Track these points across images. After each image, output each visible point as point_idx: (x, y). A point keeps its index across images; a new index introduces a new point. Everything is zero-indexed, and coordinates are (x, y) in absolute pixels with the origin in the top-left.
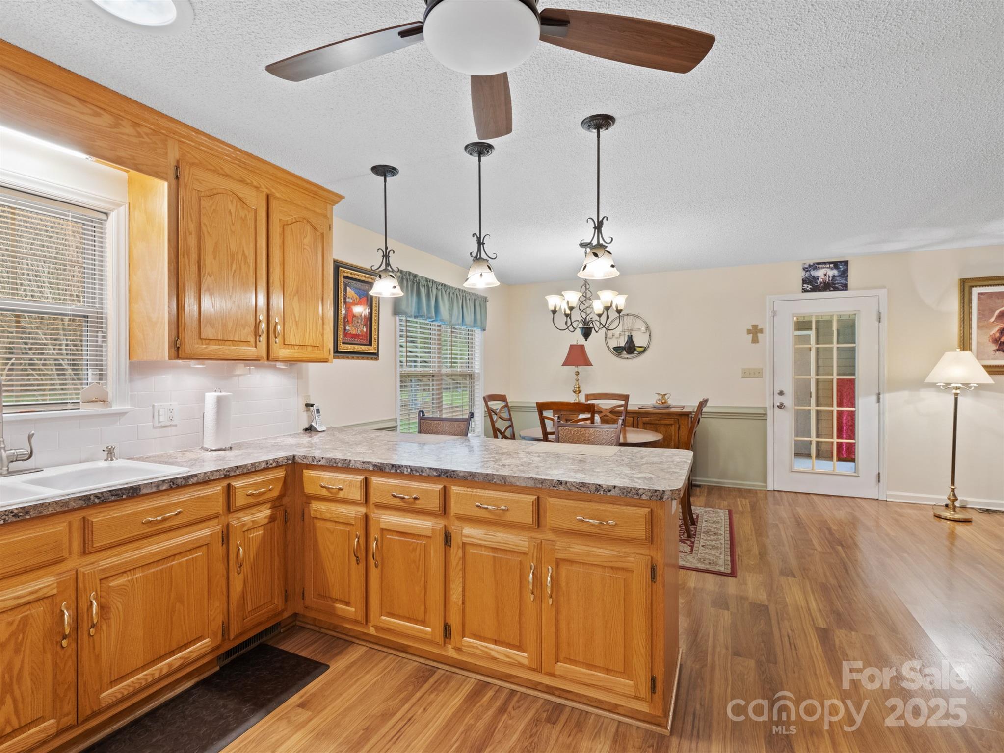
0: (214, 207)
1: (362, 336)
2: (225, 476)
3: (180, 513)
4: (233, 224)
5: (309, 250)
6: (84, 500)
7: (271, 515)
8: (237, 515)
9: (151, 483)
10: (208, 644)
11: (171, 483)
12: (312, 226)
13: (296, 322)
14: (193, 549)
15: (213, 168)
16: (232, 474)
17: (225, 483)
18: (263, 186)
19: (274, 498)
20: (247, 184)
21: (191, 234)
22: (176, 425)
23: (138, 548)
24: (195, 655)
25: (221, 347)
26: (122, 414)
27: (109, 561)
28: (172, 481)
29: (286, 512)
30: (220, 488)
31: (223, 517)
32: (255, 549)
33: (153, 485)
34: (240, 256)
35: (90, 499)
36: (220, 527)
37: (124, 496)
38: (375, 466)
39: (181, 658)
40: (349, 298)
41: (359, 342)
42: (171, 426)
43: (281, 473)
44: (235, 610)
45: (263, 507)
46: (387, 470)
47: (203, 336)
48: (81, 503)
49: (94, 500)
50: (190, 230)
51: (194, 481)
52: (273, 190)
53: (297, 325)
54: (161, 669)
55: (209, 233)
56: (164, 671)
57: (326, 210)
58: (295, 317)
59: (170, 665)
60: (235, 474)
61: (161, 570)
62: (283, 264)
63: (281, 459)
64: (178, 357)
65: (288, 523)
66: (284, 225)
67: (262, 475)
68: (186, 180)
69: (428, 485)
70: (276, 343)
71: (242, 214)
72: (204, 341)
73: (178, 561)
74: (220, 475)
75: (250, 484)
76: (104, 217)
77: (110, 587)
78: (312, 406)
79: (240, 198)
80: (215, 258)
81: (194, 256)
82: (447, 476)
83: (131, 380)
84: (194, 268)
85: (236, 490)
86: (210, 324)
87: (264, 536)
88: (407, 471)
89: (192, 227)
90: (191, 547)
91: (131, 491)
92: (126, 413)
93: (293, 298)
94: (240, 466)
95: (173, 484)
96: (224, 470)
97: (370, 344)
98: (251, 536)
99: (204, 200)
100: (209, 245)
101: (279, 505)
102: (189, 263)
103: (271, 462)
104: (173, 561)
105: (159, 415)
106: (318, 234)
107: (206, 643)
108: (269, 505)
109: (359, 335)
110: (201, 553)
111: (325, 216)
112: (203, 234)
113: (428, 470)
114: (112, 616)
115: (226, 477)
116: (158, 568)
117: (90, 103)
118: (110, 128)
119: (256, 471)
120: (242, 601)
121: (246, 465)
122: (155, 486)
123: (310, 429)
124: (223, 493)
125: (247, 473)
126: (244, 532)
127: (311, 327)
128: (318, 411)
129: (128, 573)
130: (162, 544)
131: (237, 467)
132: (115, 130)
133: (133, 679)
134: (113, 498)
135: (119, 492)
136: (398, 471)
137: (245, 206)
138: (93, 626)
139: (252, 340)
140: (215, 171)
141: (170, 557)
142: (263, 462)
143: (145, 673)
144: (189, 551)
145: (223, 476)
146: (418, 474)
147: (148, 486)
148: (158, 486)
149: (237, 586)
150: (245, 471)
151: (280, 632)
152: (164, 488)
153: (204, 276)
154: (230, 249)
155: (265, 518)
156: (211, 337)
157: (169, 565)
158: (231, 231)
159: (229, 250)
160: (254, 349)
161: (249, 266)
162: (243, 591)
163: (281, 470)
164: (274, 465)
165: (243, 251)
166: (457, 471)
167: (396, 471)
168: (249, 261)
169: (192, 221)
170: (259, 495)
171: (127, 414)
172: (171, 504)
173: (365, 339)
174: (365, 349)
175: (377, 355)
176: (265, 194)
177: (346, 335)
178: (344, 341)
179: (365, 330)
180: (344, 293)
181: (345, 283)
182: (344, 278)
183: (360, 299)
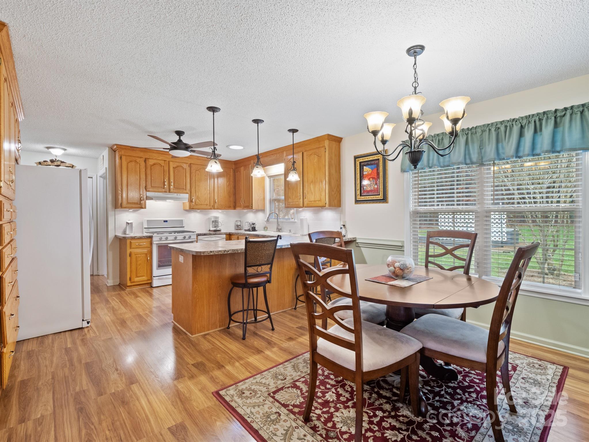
1: (374, 190)
5: (316, 164)
13: (312, 192)
26: (295, 222)
41: (372, 194)
53: (312, 194)
57: (324, 143)
78: (344, 225)
93: (311, 184)
111: (324, 146)
127: (317, 193)
156: (290, 202)
173: (376, 192)
174: (375, 198)
175: (384, 200)
176: (302, 153)
177: (364, 191)
178: (362, 195)
179: (376, 187)
180: (362, 170)
181: (362, 165)
182: (360, 163)
183: (372, 170)
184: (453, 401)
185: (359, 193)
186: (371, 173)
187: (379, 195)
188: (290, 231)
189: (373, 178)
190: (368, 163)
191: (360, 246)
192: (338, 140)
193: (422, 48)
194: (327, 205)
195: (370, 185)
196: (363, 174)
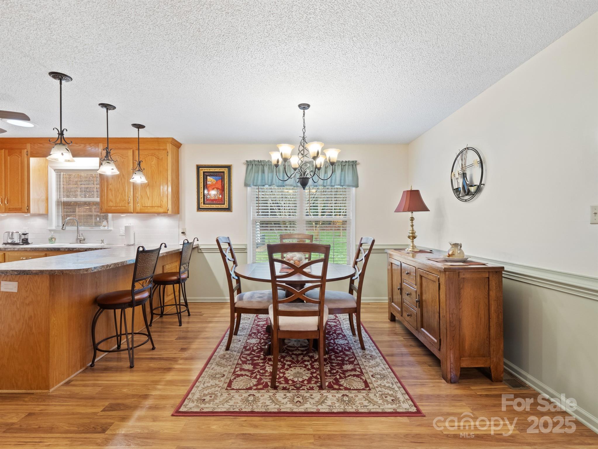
1: (219, 199)
4: (119, 165)
5: (155, 166)
12: (157, 156)
13: (148, 197)
40: (209, 182)
41: (216, 203)
47: (109, 205)
53: (148, 199)
57: (166, 146)
58: (147, 195)
71: (123, 160)
72: (109, 207)
79: (123, 155)
80: (112, 179)
83: (113, 220)
86: (111, 201)
93: (146, 188)
105: (120, 232)
106: (160, 158)
109: (216, 199)
127: (156, 198)
139: (127, 206)
156: (111, 206)
161: (125, 179)
165: (123, 174)
171: (112, 231)
173: (221, 201)
174: (219, 206)
175: (229, 209)
176: (132, 150)
177: (207, 200)
178: (205, 203)
179: (221, 196)
180: (205, 180)
181: (206, 175)
182: (204, 172)
183: (217, 181)
184: (330, 341)
185: (202, 201)
186: (216, 183)
187: (224, 204)
188: (102, 241)
189: (217, 189)
190: (212, 174)
191: (203, 252)
192: (177, 145)
193: (309, 106)
194: (170, 212)
195: (215, 195)
196: (207, 184)
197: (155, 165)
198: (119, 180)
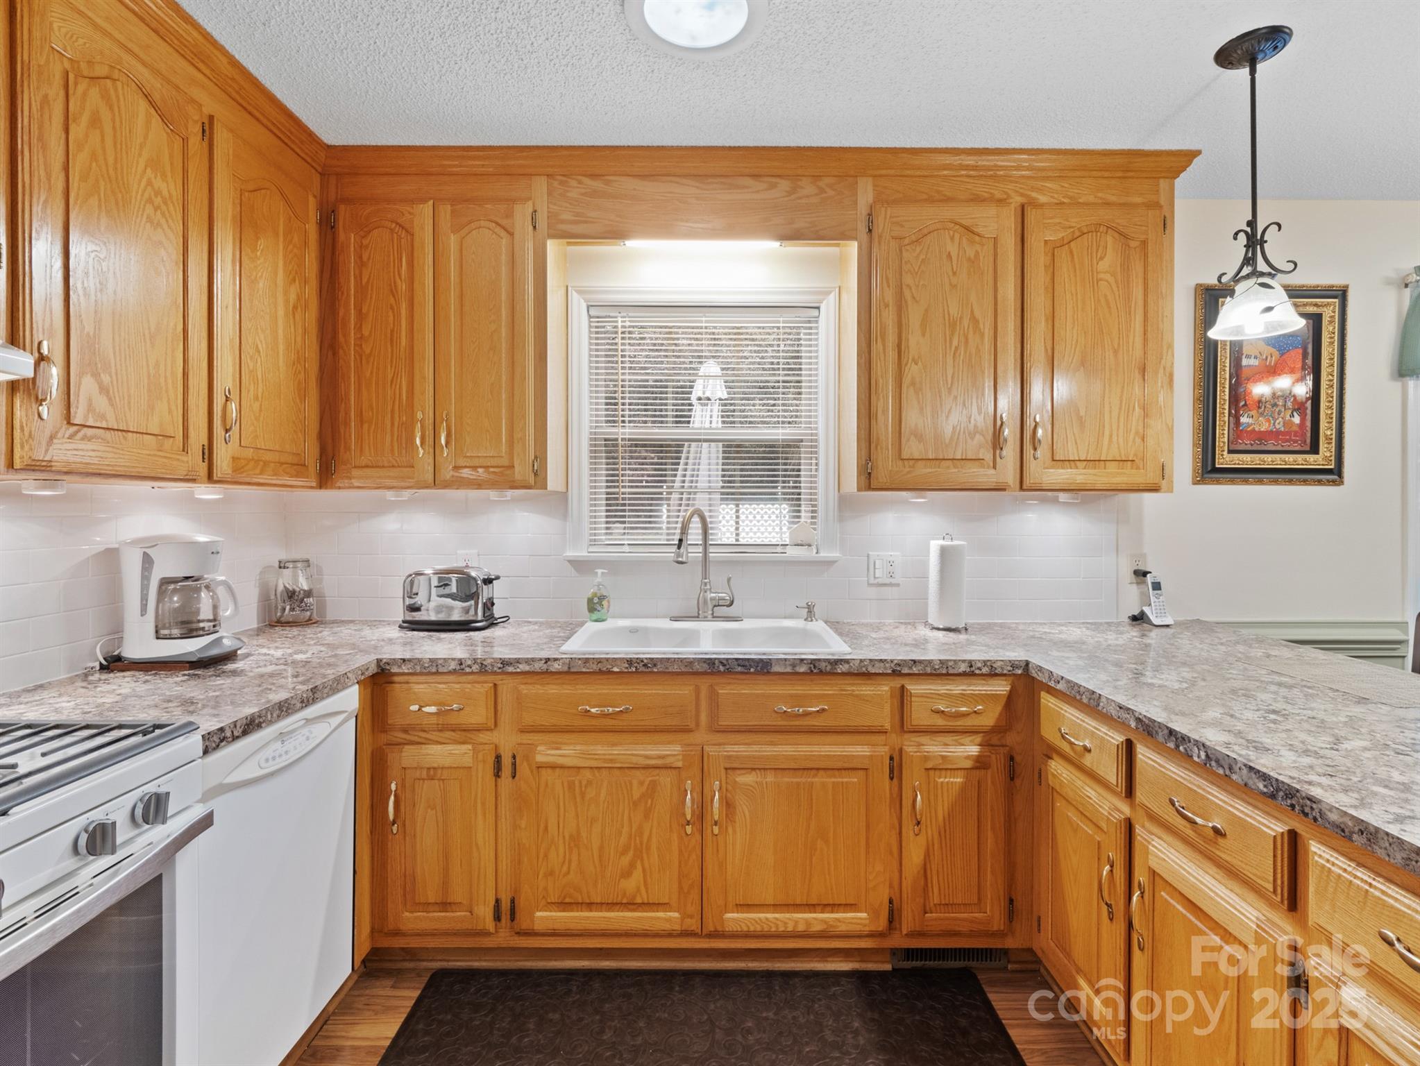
0: (922, 257)
1: (1288, 433)
2: (894, 671)
3: (823, 710)
4: (954, 273)
5: (1112, 280)
6: (709, 664)
7: (978, 756)
8: (918, 739)
9: (786, 660)
10: (863, 921)
11: (812, 666)
12: (1120, 234)
13: (1080, 418)
14: (845, 769)
15: (925, 196)
16: (906, 671)
17: (897, 683)
18: (1013, 194)
19: (986, 729)
20: (984, 200)
21: (887, 306)
22: (898, 585)
23: (772, 744)
24: (843, 928)
25: (933, 470)
26: (830, 563)
27: (736, 748)
28: (814, 662)
29: (1012, 759)
30: (886, 688)
31: (894, 735)
32: (946, 805)
33: (787, 663)
34: (966, 322)
35: (714, 664)
36: (886, 749)
37: (752, 670)
38: (1138, 720)
39: (824, 921)
40: (1248, 357)
41: (1279, 448)
42: (891, 585)
43: (1001, 688)
44: (909, 892)
45: (967, 739)
46: (1161, 739)
47: (905, 455)
48: (706, 666)
49: (718, 667)
50: (886, 301)
51: (844, 670)
52: (1034, 195)
53: (1082, 426)
54: (796, 922)
55: (914, 298)
56: (801, 928)
57: (1158, 191)
58: (1077, 411)
59: (808, 922)
60: (911, 672)
61: (798, 784)
62: (1052, 318)
63: (999, 664)
64: (869, 488)
65: (1018, 782)
66: (1054, 248)
67: (964, 684)
68: (880, 231)
69: (1248, 810)
70: (1035, 458)
71: (970, 253)
72: (906, 462)
73: (822, 780)
74: (885, 668)
75: (939, 694)
76: (815, 312)
77: (736, 782)
78: (1145, 574)
79: (967, 228)
80: (923, 335)
81: (891, 338)
82: (1293, 806)
83: (841, 519)
84: (892, 355)
85: (913, 699)
86: (916, 436)
87: (964, 788)
88: (1199, 757)
89: (889, 296)
90: (839, 765)
91: (760, 665)
92: (836, 561)
94: (920, 662)
95: (815, 667)
96: (892, 661)
97: (1314, 449)
98: (942, 780)
99: (907, 250)
100: (914, 317)
101: (998, 743)
102: (884, 349)
103: (979, 665)
104: (815, 776)
105: (875, 568)
106: (1133, 244)
107: (861, 919)
108: (978, 738)
109: (1278, 433)
110: (856, 780)
111: (1156, 205)
112: (906, 302)
113: (1245, 771)
114: (737, 820)
115: (896, 673)
116: (795, 780)
117: (765, 176)
118: (787, 196)
119: (948, 674)
120: (922, 883)
121: (930, 662)
122: (791, 665)
123: (1139, 619)
124: (892, 696)
125: (931, 675)
126: (927, 769)
127: (1115, 422)
128: (1157, 586)
129: (758, 771)
130: (801, 748)
131: (914, 661)
132: (793, 197)
133: (762, 915)
134: (739, 669)
135: (747, 663)
136: (1181, 748)
137: (977, 238)
138: (716, 823)
139: (988, 457)
140: (931, 200)
141: (811, 769)
142: (964, 661)
143: (777, 915)
144: (838, 769)
145: (890, 672)
146: (1221, 771)
147: (781, 662)
148: (794, 666)
149: (914, 855)
150: (929, 670)
151: (1006, 968)
152: (802, 670)
153: (906, 364)
154: (949, 314)
155: (968, 757)
156: (916, 456)
157: (809, 780)
158: (951, 284)
159: (947, 316)
160: (992, 471)
161: (982, 335)
162: (925, 865)
163: (1005, 683)
164: (985, 670)
165: (972, 312)
166: (1319, 801)
167: (1177, 747)
168: (982, 326)
169: (889, 286)
170: (955, 717)
171: (836, 564)
172: (812, 695)
175: (1336, 474)
177: (1241, 434)
178: (1239, 447)
183: (1282, 355)
185: (1226, 438)
187: (1315, 452)
188: (811, 612)
196: (1240, 366)
197: (1113, 275)
198: (955, 343)
